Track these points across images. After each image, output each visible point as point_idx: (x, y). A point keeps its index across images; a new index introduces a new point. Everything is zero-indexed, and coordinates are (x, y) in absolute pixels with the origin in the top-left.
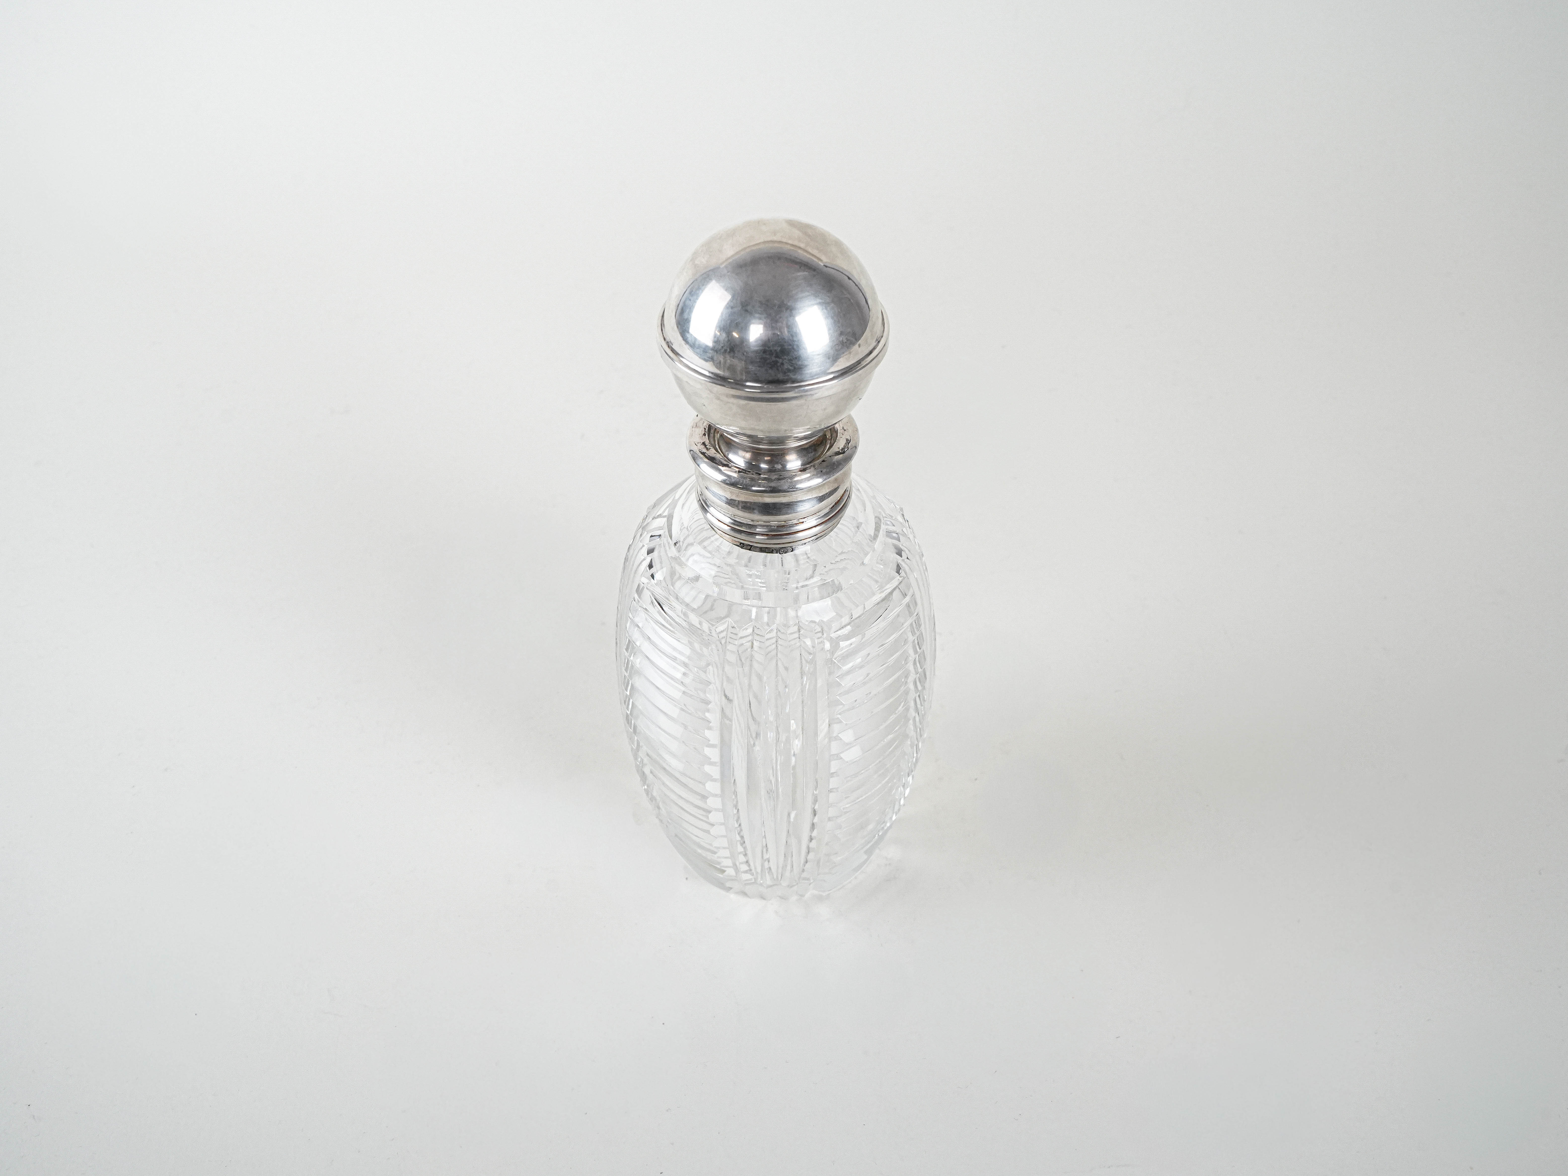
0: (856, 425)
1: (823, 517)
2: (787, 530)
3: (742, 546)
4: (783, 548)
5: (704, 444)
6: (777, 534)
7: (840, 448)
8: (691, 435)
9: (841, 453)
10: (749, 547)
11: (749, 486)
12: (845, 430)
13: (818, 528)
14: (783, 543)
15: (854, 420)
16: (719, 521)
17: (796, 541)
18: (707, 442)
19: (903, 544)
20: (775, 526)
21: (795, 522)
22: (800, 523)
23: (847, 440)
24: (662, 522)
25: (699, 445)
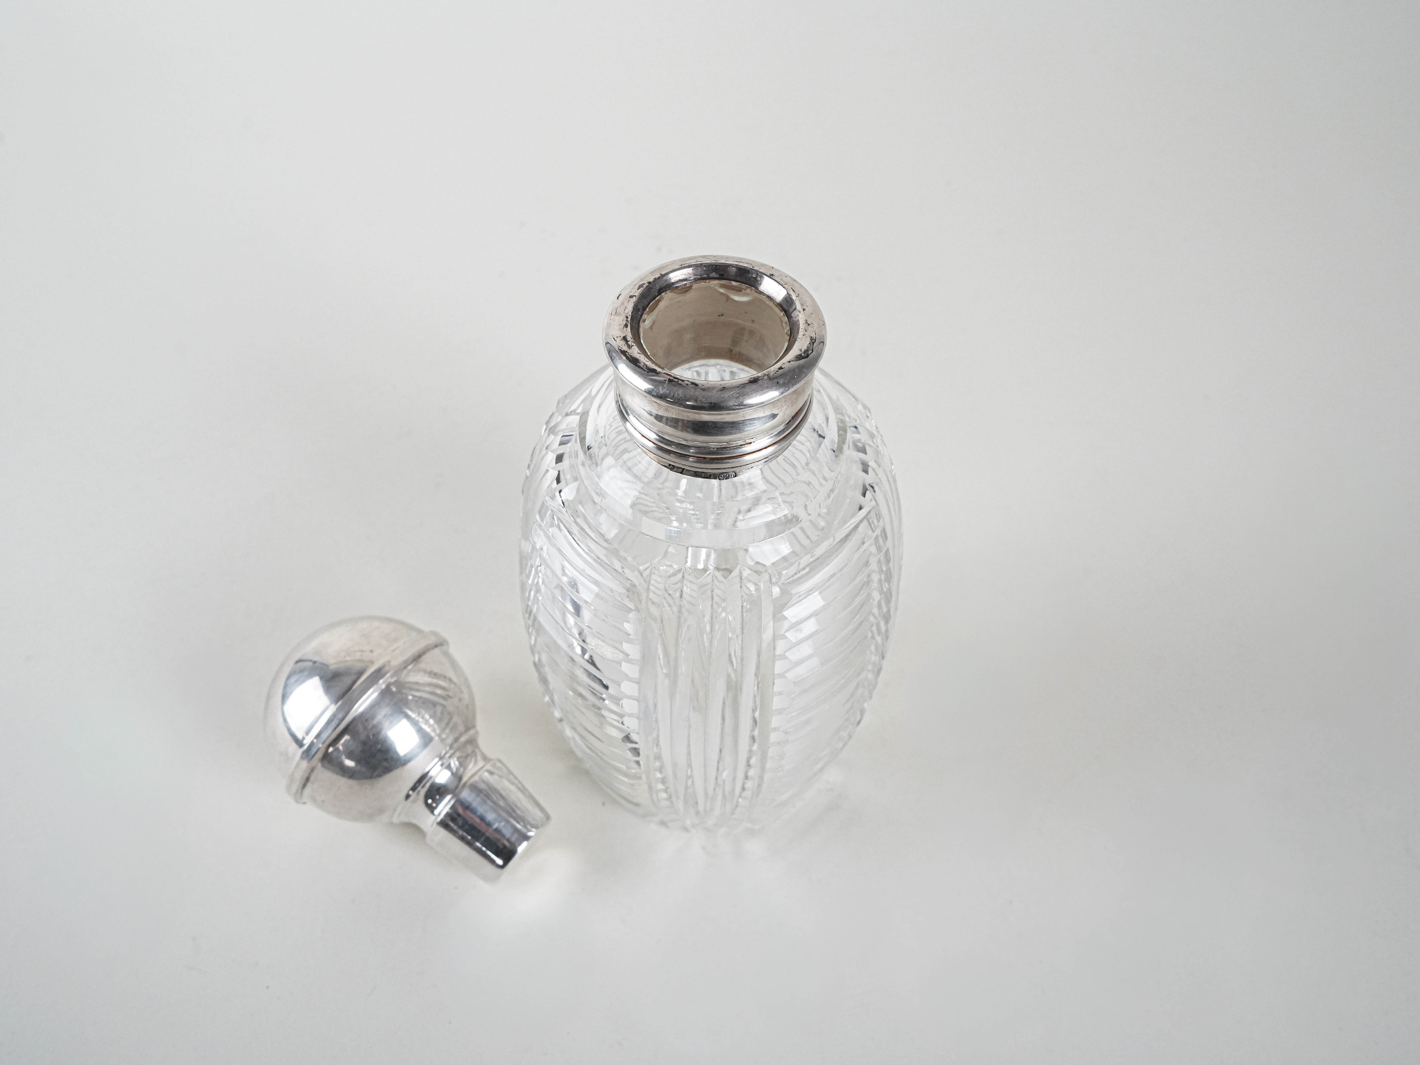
0: (823, 317)
1: (776, 435)
2: (729, 453)
3: (672, 468)
4: (723, 473)
5: (625, 338)
6: (716, 458)
7: (803, 350)
8: (609, 325)
9: (804, 358)
10: (679, 470)
11: (682, 400)
12: (809, 325)
13: (771, 449)
14: (725, 469)
15: (820, 311)
16: (643, 436)
17: (740, 466)
18: (629, 337)
19: (869, 458)
20: (714, 448)
21: (740, 443)
22: (747, 444)
23: (811, 339)
24: (575, 419)
25: (618, 340)
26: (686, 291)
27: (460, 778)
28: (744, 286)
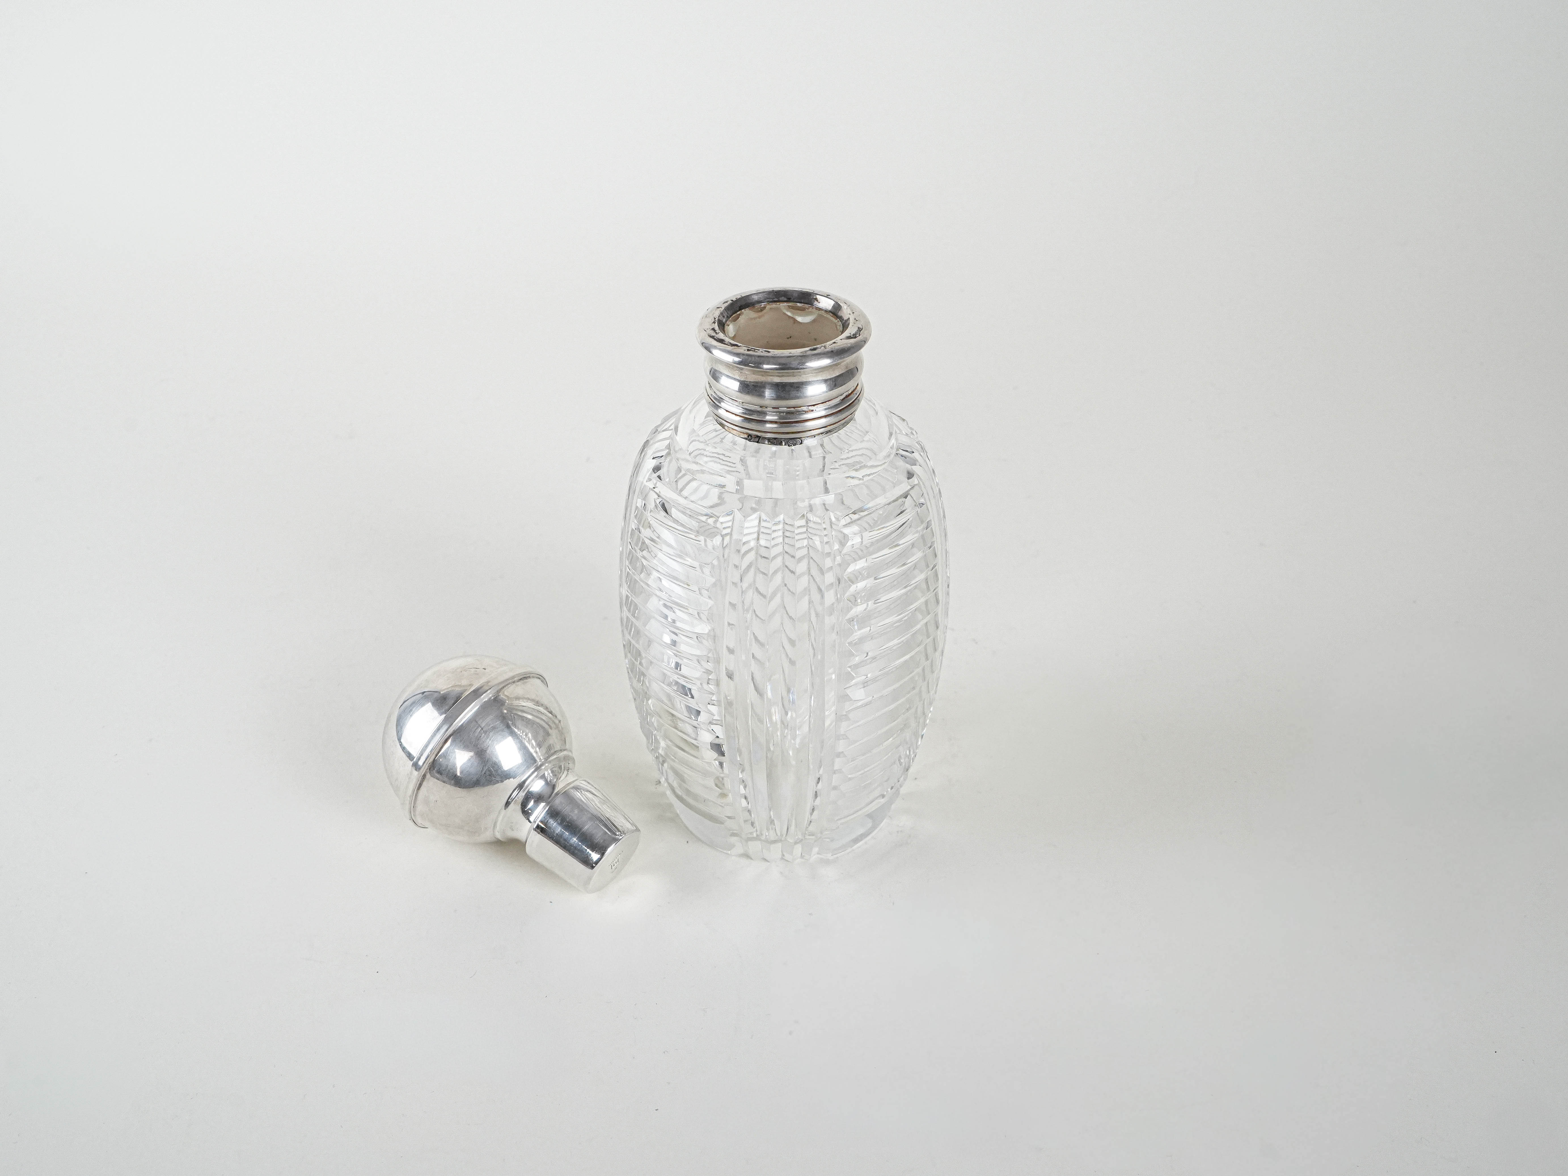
1: (834, 406)
2: (798, 418)
3: (750, 438)
4: (792, 438)
5: (713, 329)
6: (788, 422)
7: (852, 334)
8: (702, 324)
9: (852, 338)
10: (757, 440)
12: (857, 320)
13: (827, 420)
14: (793, 433)
16: (727, 411)
17: (805, 432)
18: (717, 328)
20: (784, 413)
21: (804, 409)
22: (807, 410)
23: (859, 328)
25: (708, 327)
26: (762, 310)
27: (554, 787)
28: (807, 306)
